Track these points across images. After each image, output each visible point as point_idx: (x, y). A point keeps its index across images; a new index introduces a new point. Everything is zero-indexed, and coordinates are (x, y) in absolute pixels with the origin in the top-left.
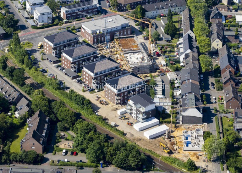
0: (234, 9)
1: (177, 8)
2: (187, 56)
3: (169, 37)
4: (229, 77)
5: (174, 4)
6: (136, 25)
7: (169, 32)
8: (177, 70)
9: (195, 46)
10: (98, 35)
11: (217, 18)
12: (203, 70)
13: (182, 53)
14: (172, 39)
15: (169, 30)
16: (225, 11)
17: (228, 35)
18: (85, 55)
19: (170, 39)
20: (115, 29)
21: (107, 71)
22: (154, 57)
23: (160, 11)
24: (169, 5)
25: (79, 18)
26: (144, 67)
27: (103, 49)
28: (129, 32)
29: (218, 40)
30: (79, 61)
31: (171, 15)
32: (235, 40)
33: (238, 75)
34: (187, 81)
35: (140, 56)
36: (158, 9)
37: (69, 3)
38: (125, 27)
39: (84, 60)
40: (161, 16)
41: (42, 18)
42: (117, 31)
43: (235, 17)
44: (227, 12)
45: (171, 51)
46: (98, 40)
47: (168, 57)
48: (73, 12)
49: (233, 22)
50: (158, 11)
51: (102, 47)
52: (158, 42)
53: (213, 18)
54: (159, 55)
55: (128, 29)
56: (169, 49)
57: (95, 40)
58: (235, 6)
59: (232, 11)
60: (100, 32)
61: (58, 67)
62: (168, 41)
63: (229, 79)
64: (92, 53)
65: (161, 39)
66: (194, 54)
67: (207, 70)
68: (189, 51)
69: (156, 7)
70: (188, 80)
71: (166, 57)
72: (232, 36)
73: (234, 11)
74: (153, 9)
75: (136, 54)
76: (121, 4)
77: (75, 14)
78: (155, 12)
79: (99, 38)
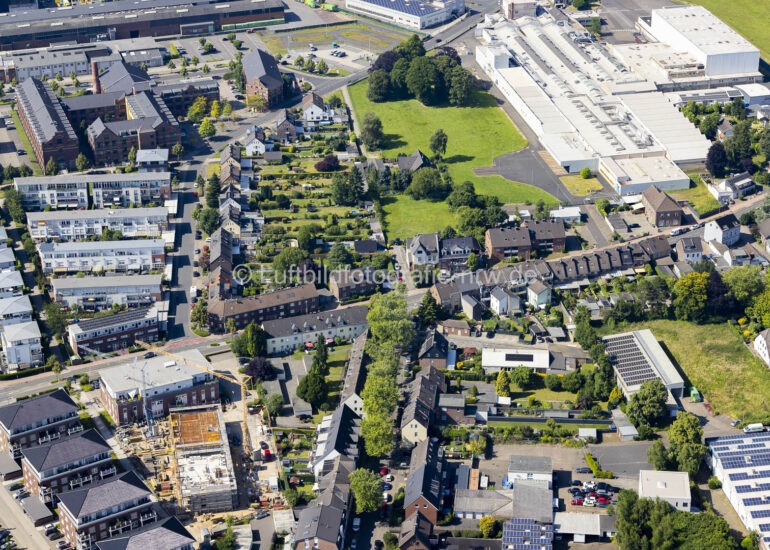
0: (487, 330)
1: (346, 329)
2: (328, 466)
3: (306, 408)
4: (412, 534)
5: (339, 319)
6: (241, 372)
7: (306, 396)
8: (301, 502)
9: (355, 438)
10: (133, 404)
11: (433, 357)
12: (359, 509)
13: (319, 458)
14: (315, 412)
15: (307, 391)
16: (463, 334)
17: (448, 407)
18: (77, 463)
19: (310, 413)
20: (176, 388)
21: (115, 509)
22: (256, 463)
23: (305, 335)
24: (327, 321)
25: (111, 350)
27: (140, 440)
28: (213, 394)
29: (415, 422)
30: (58, 479)
31: (322, 348)
32: (465, 418)
33: (447, 519)
34: (307, 542)
35: (214, 463)
36: (299, 331)
37: (100, 308)
38: (202, 382)
39: (73, 476)
40: (307, 348)
41: (17, 352)
42: (182, 392)
43: (480, 354)
44: (468, 338)
45: (302, 448)
46: (131, 414)
47: (292, 463)
48: (96, 337)
49: (474, 366)
50: (299, 336)
51: (139, 433)
52: (279, 420)
53: (424, 356)
54: (270, 458)
55: (210, 387)
56: (296, 442)
57: (125, 415)
58: (491, 324)
59: (479, 336)
60: (136, 396)
61: (14, 488)
62: (303, 418)
63: (413, 539)
64: (96, 456)
65: (288, 412)
66: (344, 463)
67: (367, 508)
68: (334, 454)
69: (293, 327)
70: (312, 538)
71: (286, 465)
72: (458, 408)
73: (485, 334)
74: (288, 332)
75: (209, 458)
76: (216, 316)
77: (100, 342)
78: (293, 337)
79: (134, 412)
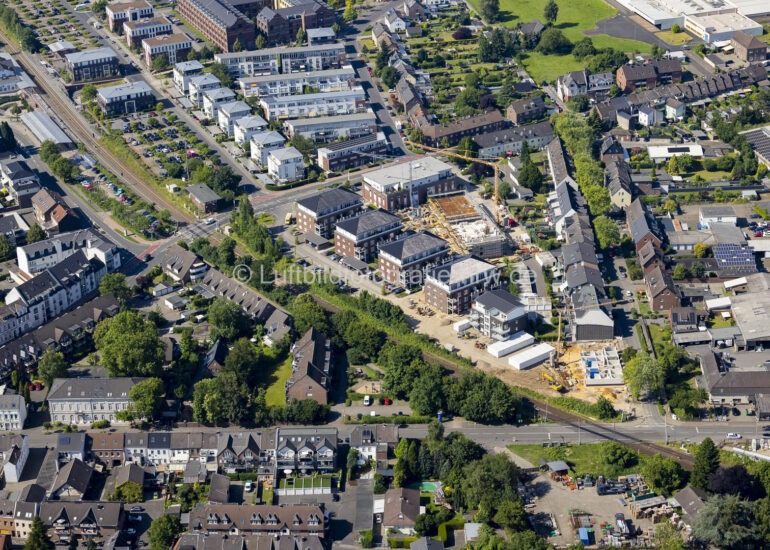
0: (643, 136)
1: (536, 139)
2: (569, 221)
3: (529, 192)
4: (652, 254)
5: (530, 132)
6: (464, 174)
7: (528, 182)
8: (553, 248)
9: (581, 204)
10: (397, 194)
11: (613, 153)
12: (603, 245)
13: (559, 218)
14: (534, 195)
15: (527, 178)
16: (625, 140)
17: (639, 183)
18: (379, 229)
19: (531, 195)
20: (426, 182)
21: (424, 254)
22: (507, 227)
23: (505, 145)
24: (521, 134)
25: (353, 166)
26: (491, 246)
27: (408, 220)
28: (453, 187)
29: (622, 190)
30: (369, 241)
31: (527, 151)
32: (652, 191)
33: (668, 250)
34: (576, 265)
35: (480, 226)
36: (502, 142)
37: (329, 141)
38: (445, 178)
39: (378, 240)
40: (508, 155)
41: (286, 169)
42: (430, 185)
43: (646, 151)
44: (630, 142)
45: (535, 217)
46: (396, 202)
47: (533, 226)
48: (342, 156)
49: (643, 159)
50: (501, 146)
51: (406, 216)
52: (508, 201)
53: (606, 153)
54: (514, 224)
55: (451, 180)
56: (531, 212)
57: (392, 203)
58: (643, 132)
59: (638, 140)
60: (399, 188)
61: (329, 254)
62: (527, 198)
63: (654, 257)
64: (392, 224)
65: (514, 196)
66: (582, 217)
67: (609, 244)
68: (572, 212)
69: (497, 139)
70: (579, 262)
71: (529, 227)
72: (647, 183)
73: (642, 140)
74: (491, 143)
75: (473, 224)
76: (429, 137)
77: (345, 160)
78: (496, 148)
79: (398, 200)
